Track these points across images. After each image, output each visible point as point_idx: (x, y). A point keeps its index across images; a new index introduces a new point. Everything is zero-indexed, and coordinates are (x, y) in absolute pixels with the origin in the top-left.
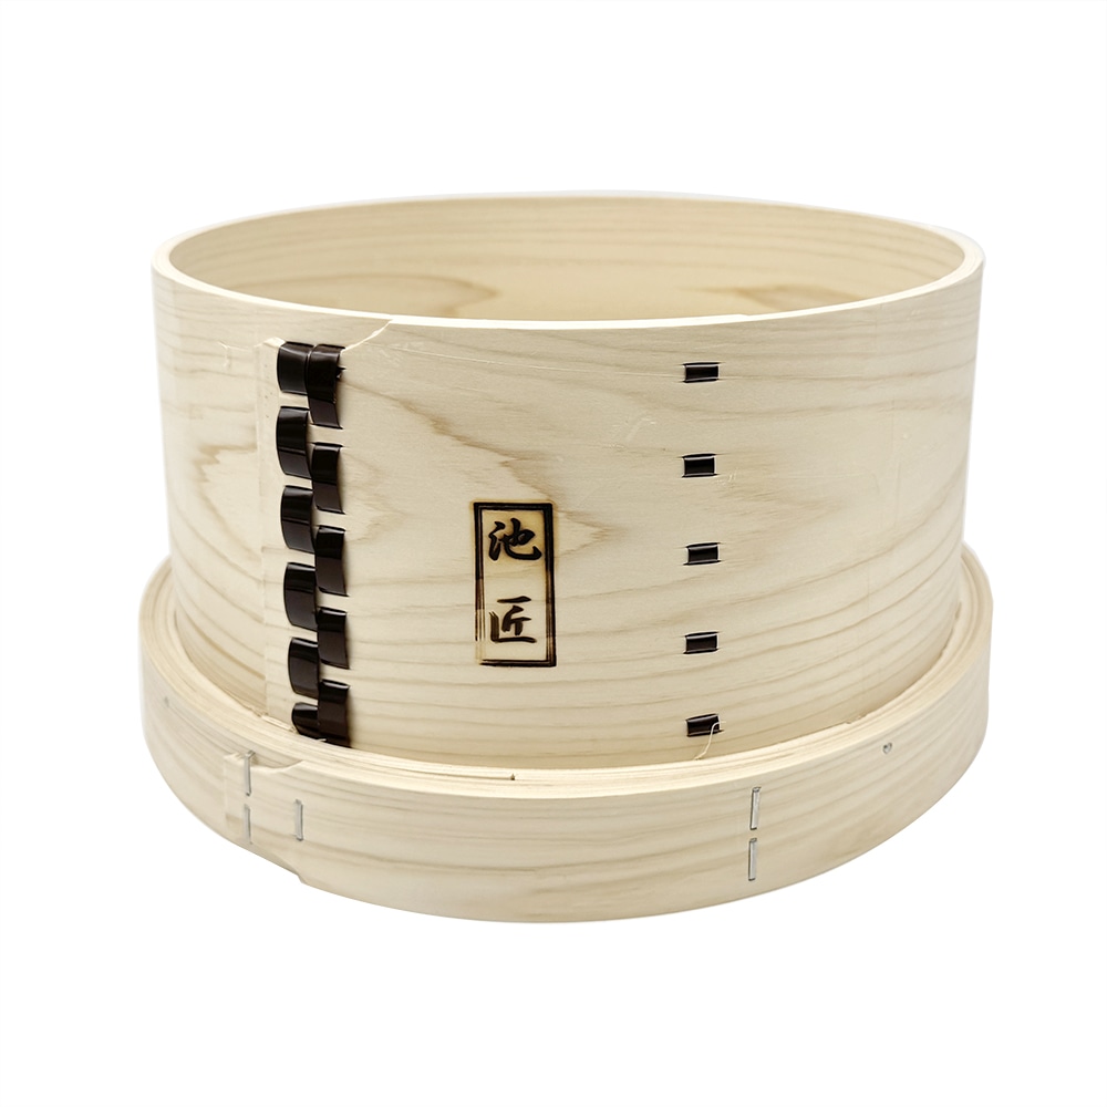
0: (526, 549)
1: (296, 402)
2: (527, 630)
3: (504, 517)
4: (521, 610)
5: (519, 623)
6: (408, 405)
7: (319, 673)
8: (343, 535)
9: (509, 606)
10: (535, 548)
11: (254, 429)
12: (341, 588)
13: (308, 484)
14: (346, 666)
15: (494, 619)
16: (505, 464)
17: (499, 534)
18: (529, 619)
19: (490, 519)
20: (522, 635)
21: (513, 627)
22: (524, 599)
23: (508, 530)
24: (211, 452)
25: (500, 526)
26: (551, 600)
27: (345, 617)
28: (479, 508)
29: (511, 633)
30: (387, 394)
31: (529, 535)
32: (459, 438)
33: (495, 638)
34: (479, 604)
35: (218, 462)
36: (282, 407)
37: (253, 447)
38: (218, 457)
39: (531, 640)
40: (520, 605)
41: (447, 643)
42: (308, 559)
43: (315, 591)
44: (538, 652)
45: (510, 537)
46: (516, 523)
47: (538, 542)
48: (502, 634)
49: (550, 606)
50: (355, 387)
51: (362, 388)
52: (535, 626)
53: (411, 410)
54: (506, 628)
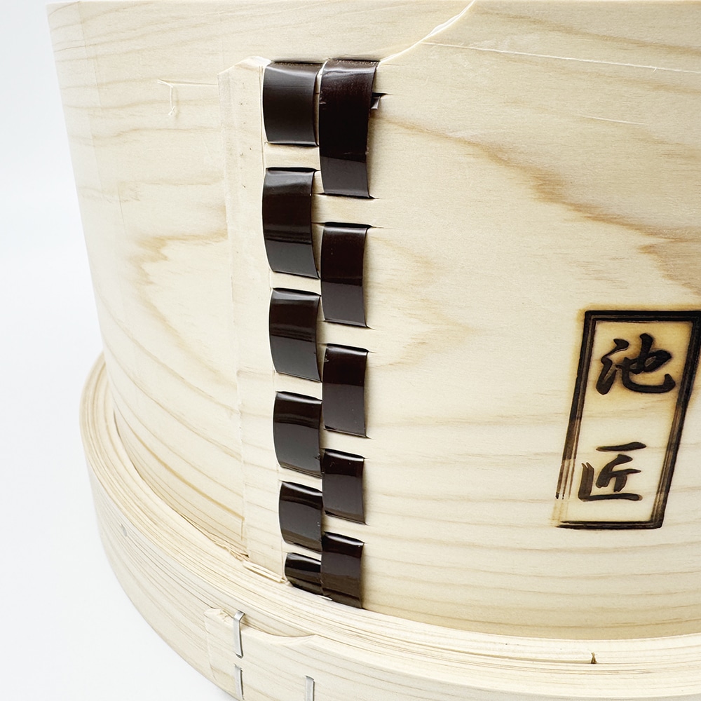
0: (655, 378)
1: (296, 159)
2: (632, 485)
3: (630, 331)
4: (629, 459)
5: (622, 478)
6: (496, 154)
7: (323, 525)
8: (365, 357)
9: (613, 455)
10: (667, 376)
11: (223, 209)
12: (359, 428)
13: (315, 286)
14: (360, 519)
15: (588, 471)
16: (649, 249)
17: (617, 357)
18: (636, 471)
19: (606, 335)
20: (624, 491)
21: (612, 482)
22: (638, 446)
23: (632, 351)
24: (156, 244)
25: (621, 344)
26: (674, 445)
27: (363, 463)
28: (592, 318)
29: (609, 490)
30: (459, 135)
31: (664, 357)
32: (578, 207)
33: (585, 495)
34: (569, 451)
35: (165, 258)
36: (270, 169)
37: (221, 234)
38: (165, 251)
39: (635, 497)
40: (629, 454)
41: (515, 501)
42: (314, 390)
43: (318, 428)
44: (641, 511)
45: (634, 361)
46: (647, 340)
47: (674, 368)
48: (596, 490)
49: (671, 454)
50: (402, 125)
51: (413, 128)
52: (644, 480)
53: (499, 160)
54: (602, 483)
